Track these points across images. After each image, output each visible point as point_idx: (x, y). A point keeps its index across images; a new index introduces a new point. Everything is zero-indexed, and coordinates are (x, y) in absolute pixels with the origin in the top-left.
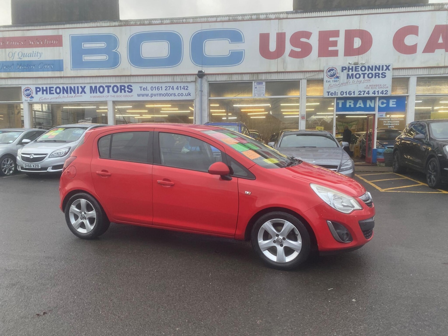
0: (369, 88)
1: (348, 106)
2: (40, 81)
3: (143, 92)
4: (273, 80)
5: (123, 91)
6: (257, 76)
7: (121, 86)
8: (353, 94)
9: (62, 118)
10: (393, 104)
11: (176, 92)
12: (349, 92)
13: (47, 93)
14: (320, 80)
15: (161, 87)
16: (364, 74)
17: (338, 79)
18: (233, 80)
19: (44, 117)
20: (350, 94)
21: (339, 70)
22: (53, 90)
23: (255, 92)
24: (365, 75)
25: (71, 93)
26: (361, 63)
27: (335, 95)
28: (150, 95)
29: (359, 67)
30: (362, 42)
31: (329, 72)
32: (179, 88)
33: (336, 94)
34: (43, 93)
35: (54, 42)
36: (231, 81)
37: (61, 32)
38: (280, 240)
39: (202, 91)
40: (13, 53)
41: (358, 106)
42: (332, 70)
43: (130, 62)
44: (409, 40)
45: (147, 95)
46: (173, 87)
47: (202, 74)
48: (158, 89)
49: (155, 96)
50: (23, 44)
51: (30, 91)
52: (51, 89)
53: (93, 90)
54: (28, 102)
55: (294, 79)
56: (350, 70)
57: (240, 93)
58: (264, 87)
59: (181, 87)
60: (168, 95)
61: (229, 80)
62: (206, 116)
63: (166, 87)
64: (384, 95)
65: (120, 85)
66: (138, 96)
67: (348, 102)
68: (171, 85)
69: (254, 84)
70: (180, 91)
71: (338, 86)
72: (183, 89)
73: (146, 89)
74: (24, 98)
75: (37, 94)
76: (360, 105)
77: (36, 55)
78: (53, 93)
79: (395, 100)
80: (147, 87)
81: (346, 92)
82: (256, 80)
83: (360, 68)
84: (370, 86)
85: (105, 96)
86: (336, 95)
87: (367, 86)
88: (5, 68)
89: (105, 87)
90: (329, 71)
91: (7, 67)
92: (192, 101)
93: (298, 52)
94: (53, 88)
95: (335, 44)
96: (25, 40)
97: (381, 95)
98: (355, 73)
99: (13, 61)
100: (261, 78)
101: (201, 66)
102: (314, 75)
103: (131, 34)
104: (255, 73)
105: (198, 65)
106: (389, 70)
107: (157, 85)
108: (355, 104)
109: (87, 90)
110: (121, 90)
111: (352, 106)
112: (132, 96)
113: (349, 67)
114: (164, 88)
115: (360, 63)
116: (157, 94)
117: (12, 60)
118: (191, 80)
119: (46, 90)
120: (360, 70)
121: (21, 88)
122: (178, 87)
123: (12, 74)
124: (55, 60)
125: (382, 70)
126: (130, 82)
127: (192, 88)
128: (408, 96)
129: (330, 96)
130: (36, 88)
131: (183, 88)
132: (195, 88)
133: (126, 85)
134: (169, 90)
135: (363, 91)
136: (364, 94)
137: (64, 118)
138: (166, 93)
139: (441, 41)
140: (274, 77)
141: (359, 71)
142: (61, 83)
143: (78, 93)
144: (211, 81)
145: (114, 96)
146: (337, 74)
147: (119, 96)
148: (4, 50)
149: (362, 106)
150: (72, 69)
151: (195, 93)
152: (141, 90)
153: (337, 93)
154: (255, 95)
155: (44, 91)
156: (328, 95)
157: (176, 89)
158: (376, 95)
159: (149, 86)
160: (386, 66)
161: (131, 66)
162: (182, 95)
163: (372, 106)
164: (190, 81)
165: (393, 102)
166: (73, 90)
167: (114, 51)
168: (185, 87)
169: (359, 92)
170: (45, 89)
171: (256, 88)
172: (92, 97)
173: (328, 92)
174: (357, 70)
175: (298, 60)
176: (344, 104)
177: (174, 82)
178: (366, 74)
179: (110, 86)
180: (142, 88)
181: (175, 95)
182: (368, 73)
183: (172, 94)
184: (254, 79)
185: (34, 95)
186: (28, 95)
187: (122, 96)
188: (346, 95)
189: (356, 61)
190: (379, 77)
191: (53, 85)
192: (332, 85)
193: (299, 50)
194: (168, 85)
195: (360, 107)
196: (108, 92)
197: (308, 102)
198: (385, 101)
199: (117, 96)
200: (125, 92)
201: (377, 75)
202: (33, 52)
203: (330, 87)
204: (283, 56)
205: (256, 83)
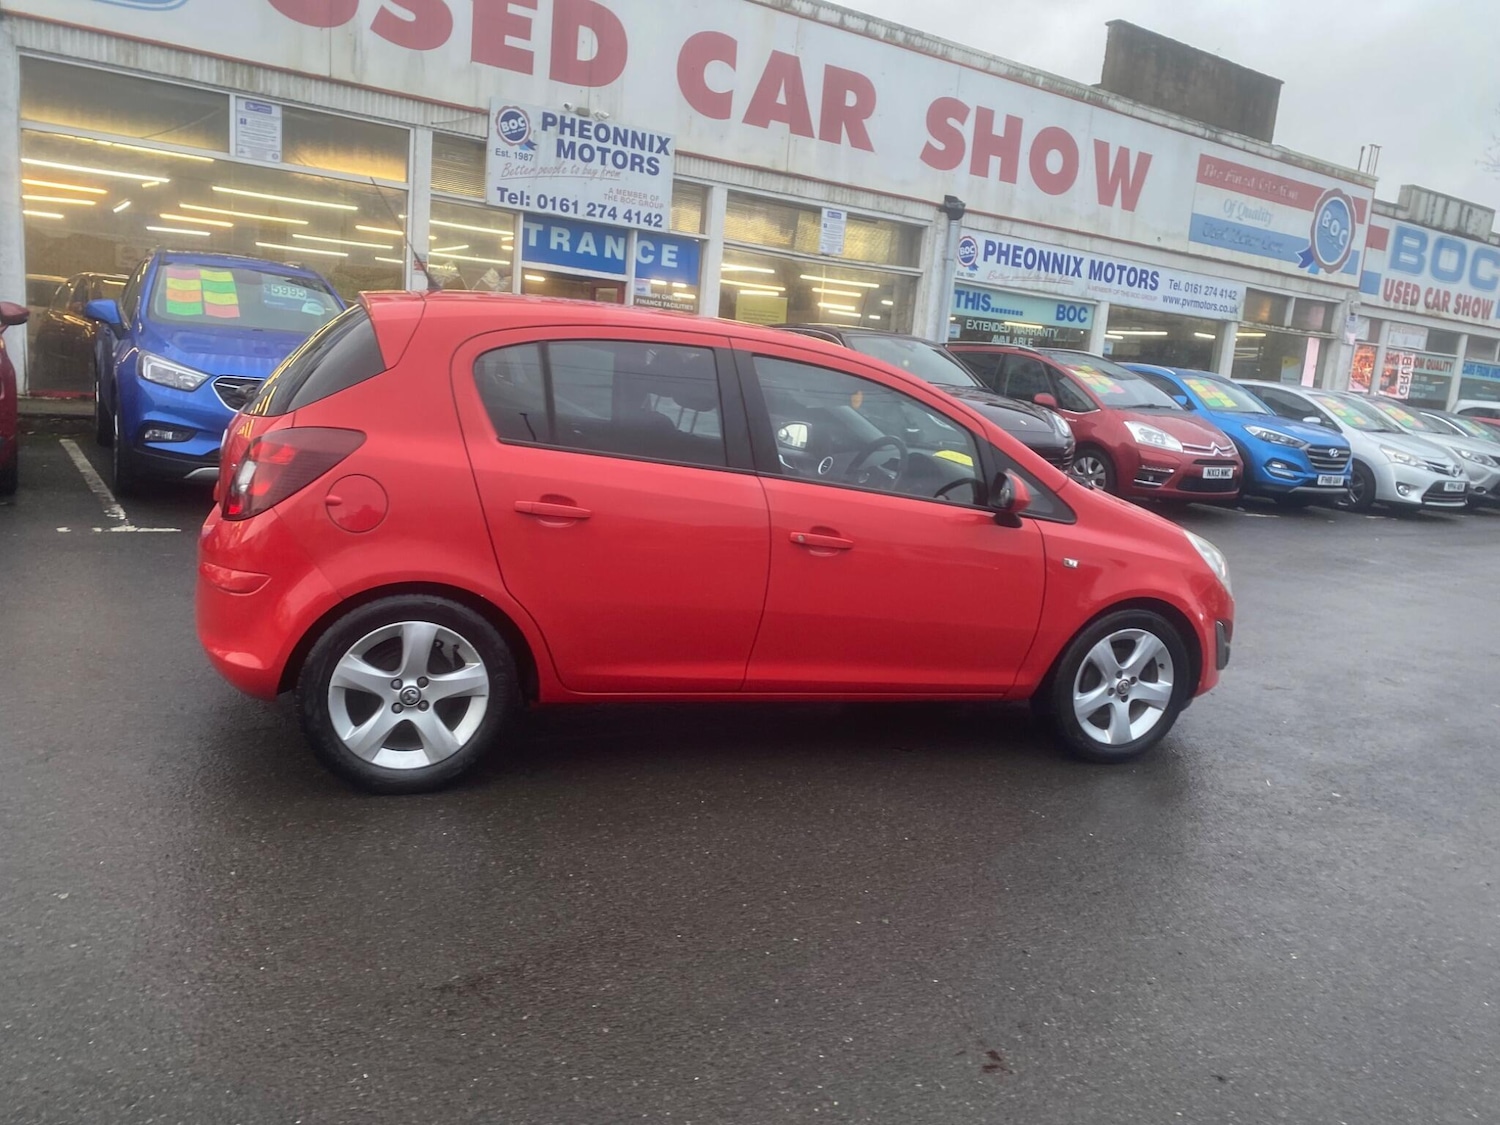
0: (615, 199)
1: (554, 246)
4: (313, 105)
6: (251, 76)
8: (572, 208)
10: (670, 260)
12: (563, 200)
14: (476, 143)
16: (604, 151)
17: (531, 152)
18: (140, 66)
20: (564, 207)
21: (535, 123)
23: (240, 138)
24: (607, 154)
26: (596, 115)
27: (522, 203)
29: (590, 124)
30: (600, 46)
31: (505, 123)
33: (525, 201)
36: (131, 69)
38: (1124, 685)
41: (581, 249)
42: (515, 116)
44: (716, 76)
55: (389, 120)
56: (567, 131)
57: (172, 128)
58: (278, 124)
61: (122, 62)
64: (652, 228)
67: (555, 231)
69: (236, 107)
71: (532, 174)
76: (587, 249)
79: (675, 248)
81: (553, 200)
82: (246, 92)
83: (592, 128)
84: (619, 192)
86: (525, 203)
87: (611, 191)
90: (508, 117)
93: (403, 22)
95: (523, 28)
97: (644, 226)
98: (579, 142)
100: (264, 87)
102: (456, 122)
104: (243, 63)
106: (667, 153)
108: (574, 243)
111: (566, 248)
113: (563, 118)
115: (594, 111)
120: (593, 138)
125: (651, 150)
128: (705, 241)
129: (507, 204)
135: (600, 206)
136: (601, 216)
139: (782, 99)
140: (320, 97)
141: (589, 138)
144: (33, 50)
146: (529, 133)
149: (594, 252)
153: (528, 198)
154: (242, 152)
156: (502, 200)
158: (633, 224)
160: (660, 138)
163: (620, 256)
165: (670, 252)
169: (589, 206)
171: (243, 122)
173: (503, 190)
174: (585, 133)
175: (405, 52)
176: (543, 237)
178: (609, 151)
182: (614, 149)
184: (238, 86)
188: (554, 208)
189: (584, 106)
190: (641, 170)
192: (514, 167)
193: (409, 16)
195: (587, 254)
197: (436, 212)
198: (651, 247)
201: (636, 163)
203: (506, 172)
204: (350, 23)
205: (242, 104)
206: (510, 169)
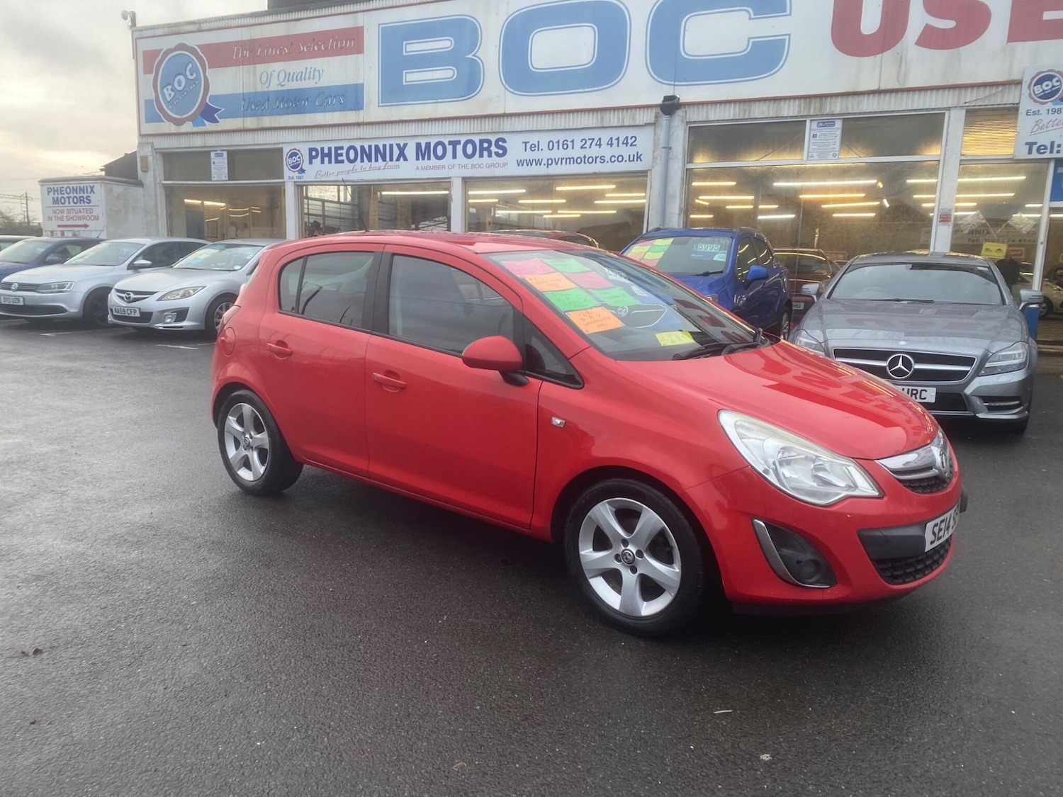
2: (317, 135)
3: (530, 155)
4: (864, 113)
5: (485, 153)
6: (821, 104)
7: (482, 142)
9: (381, 217)
11: (607, 151)
13: (330, 162)
14: (1009, 109)
15: (573, 141)
18: (752, 116)
19: (343, 216)
22: (341, 155)
23: (812, 147)
25: (376, 160)
28: (545, 161)
31: (1039, 86)
32: (615, 142)
33: (1056, 149)
34: (322, 162)
35: (346, 43)
36: (747, 119)
37: (361, 20)
38: (630, 555)
39: (670, 148)
40: (269, 73)
42: (1050, 78)
43: (504, 83)
45: (539, 162)
46: (600, 139)
47: (673, 104)
48: (565, 146)
49: (557, 164)
50: (287, 51)
51: (299, 158)
52: (339, 152)
53: (423, 152)
54: (295, 180)
55: (927, 109)
57: (771, 151)
58: (839, 133)
59: (618, 139)
60: (586, 161)
61: (741, 117)
62: (677, 211)
63: (584, 141)
65: (480, 140)
66: (519, 165)
68: (596, 134)
69: (810, 128)
70: (615, 151)
72: (623, 143)
73: (537, 148)
74: (287, 172)
75: (311, 163)
77: (312, 75)
78: (342, 162)
80: (538, 142)
82: (817, 115)
85: (447, 167)
86: (1055, 151)
88: (253, 107)
89: (447, 143)
90: (1040, 82)
91: (257, 106)
92: (644, 173)
93: (945, 30)
94: (342, 148)
96: (292, 44)
99: (268, 92)
100: (830, 109)
101: (672, 83)
102: (988, 97)
103: (510, 14)
104: (816, 97)
105: (665, 82)
107: (561, 137)
109: (410, 152)
110: (482, 149)
112: (505, 164)
114: (578, 144)
116: (562, 159)
117: (266, 90)
118: (645, 122)
119: (329, 155)
121: (281, 150)
122: (611, 138)
123: (267, 121)
124: (346, 86)
126: (502, 130)
127: (645, 141)
129: (1035, 155)
130: (311, 150)
131: (625, 142)
132: (654, 139)
133: (493, 139)
134: (590, 147)
137: (385, 218)
138: (582, 157)
140: (870, 106)
142: (359, 137)
143: (391, 159)
144: (695, 122)
145: (466, 166)
147: (477, 166)
148: (252, 66)
150: (380, 104)
151: (654, 152)
152: (526, 150)
153: (1059, 146)
154: (812, 157)
155: (325, 155)
156: (1030, 152)
157: (608, 144)
159: (544, 139)
161: (507, 91)
162: (620, 158)
164: (641, 123)
166: (382, 154)
167: (470, 56)
168: (629, 138)
170: (326, 151)
171: (815, 136)
172: (420, 168)
173: (1031, 145)
175: (944, 54)
177: (603, 127)
179: (459, 142)
180: (528, 145)
181: (603, 159)
183: (596, 158)
184: (811, 113)
185: (306, 165)
186: (295, 167)
187: (484, 166)
191: (343, 141)
192: (1045, 122)
193: (949, 24)
194: (587, 135)
196: (454, 156)
197: (963, 173)
199: (473, 166)
200: (490, 155)
202: (307, 68)
203: (1037, 127)
204: (898, 47)
205: (815, 124)
206: (1041, 125)
